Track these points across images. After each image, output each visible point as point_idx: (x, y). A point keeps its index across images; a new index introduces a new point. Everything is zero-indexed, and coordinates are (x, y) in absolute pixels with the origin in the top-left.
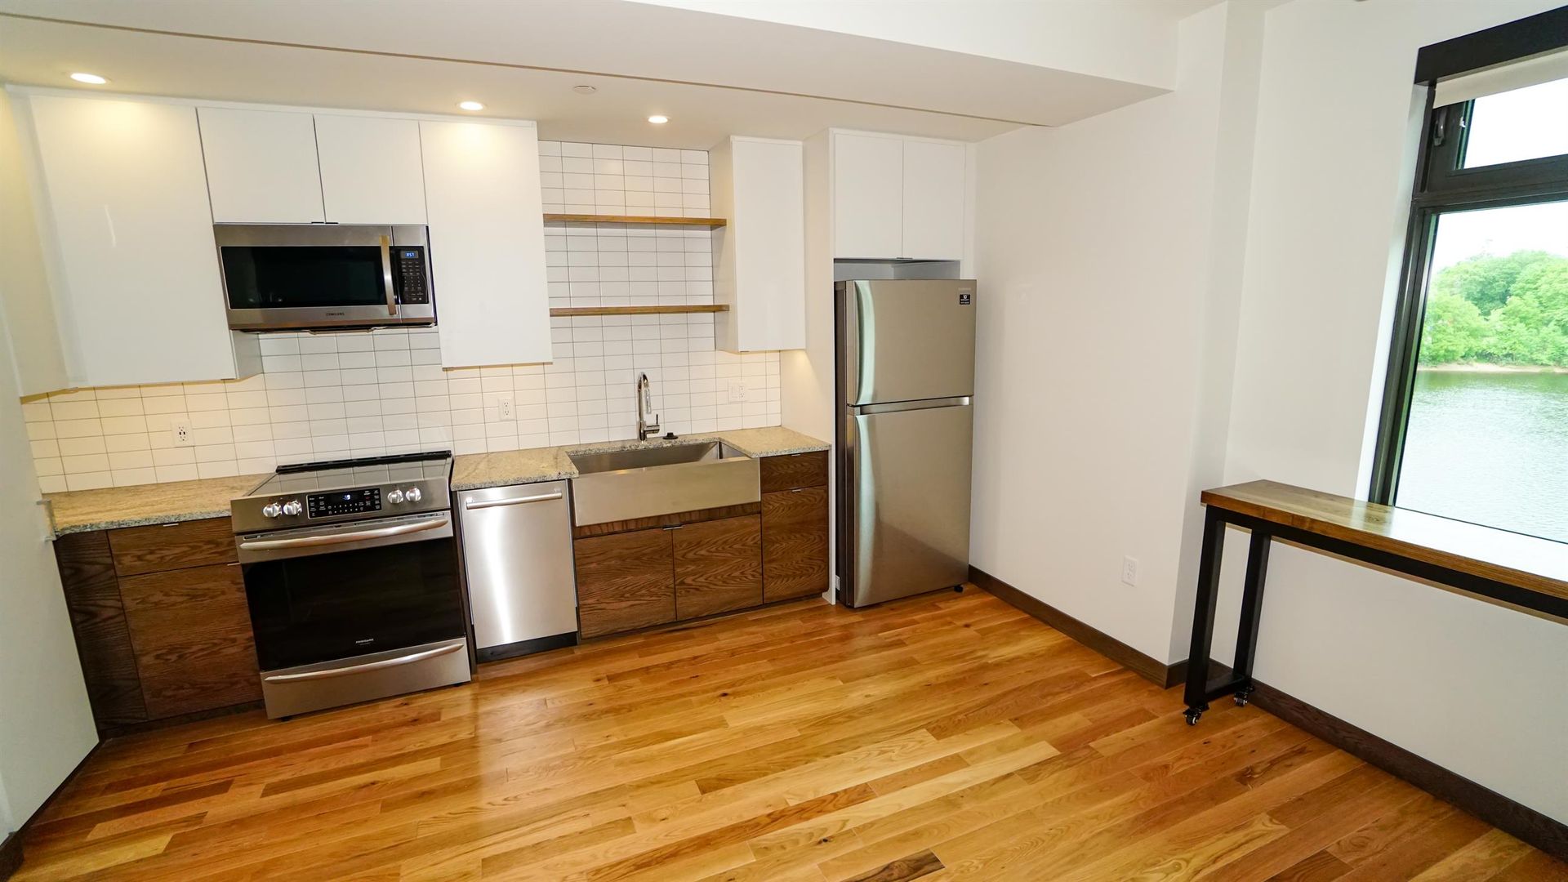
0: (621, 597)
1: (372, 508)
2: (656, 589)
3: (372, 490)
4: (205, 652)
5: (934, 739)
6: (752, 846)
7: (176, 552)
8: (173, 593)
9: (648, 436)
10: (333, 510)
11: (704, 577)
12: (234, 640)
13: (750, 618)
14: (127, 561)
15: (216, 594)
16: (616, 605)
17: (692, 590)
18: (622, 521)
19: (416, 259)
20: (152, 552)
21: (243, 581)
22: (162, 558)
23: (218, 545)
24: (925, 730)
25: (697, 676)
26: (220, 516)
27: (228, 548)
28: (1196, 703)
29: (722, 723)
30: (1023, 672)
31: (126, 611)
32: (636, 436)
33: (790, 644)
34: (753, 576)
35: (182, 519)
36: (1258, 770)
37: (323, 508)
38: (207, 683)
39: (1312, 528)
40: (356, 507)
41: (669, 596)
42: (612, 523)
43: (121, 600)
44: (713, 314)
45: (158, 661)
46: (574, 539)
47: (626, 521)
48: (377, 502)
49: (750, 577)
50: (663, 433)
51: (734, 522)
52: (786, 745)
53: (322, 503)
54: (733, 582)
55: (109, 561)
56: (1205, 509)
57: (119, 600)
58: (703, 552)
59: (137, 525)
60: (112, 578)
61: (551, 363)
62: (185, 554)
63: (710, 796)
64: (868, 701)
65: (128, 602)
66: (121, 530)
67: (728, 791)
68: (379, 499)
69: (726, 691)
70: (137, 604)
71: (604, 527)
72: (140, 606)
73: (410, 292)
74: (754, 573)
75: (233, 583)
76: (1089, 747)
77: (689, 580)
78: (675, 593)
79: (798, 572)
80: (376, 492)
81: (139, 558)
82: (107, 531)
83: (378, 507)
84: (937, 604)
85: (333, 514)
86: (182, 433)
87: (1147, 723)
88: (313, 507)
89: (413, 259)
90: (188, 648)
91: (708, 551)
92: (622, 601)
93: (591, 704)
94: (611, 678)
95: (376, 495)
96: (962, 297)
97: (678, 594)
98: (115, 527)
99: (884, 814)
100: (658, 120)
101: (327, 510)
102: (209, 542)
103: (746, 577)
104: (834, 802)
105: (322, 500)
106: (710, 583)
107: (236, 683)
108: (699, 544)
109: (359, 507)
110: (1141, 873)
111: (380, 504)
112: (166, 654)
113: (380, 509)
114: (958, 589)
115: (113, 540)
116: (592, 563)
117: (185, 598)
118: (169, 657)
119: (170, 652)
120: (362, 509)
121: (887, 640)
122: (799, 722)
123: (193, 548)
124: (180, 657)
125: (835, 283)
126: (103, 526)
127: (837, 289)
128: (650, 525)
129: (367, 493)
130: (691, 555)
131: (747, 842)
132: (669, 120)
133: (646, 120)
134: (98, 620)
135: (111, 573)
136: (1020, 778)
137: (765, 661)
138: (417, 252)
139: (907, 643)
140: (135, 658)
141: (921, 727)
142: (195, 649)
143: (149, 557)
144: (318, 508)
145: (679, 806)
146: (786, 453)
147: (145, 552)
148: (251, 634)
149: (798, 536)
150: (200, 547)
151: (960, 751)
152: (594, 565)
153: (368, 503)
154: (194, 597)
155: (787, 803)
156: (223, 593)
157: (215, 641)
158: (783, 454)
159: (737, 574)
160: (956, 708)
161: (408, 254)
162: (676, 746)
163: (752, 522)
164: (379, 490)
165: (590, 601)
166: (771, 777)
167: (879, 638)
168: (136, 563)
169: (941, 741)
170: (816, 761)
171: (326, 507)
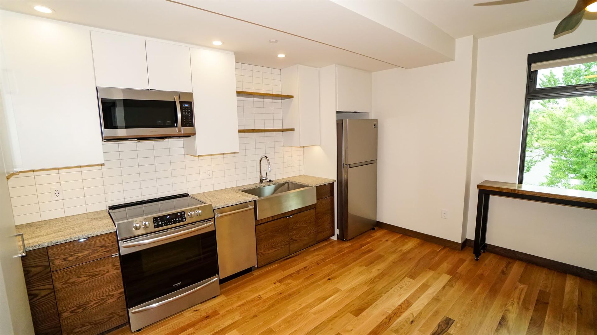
0: (272, 248)
1: (182, 221)
2: (283, 243)
3: (181, 213)
4: (97, 305)
5: (412, 280)
6: (391, 330)
7: (85, 254)
8: (82, 276)
9: (263, 181)
10: (165, 223)
11: (298, 236)
12: (112, 295)
13: (312, 250)
14: (57, 262)
15: (104, 273)
16: (271, 251)
17: (295, 241)
18: (272, 216)
19: (189, 108)
20: (72, 256)
21: (119, 264)
22: (77, 258)
23: (106, 247)
24: (407, 278)
25: (312, 275)
26: (109, 232)
27: (112, 248)
28: (477, 253)
29: (338, 290)
30: (417, 253)
31: (55, 290)
32: (259, 181)
33: (335, 257)
34: (313, 233)
35: (90, 236)
36: (505, 270)
37: (160, 223)
38: (98, 320)
39: (518, 192)
40: (173, 221)
41: (287, 245)
42: (269, 217)
43: (53, 284)
44: (282, 132)
45: (72, 314)
46: (256, 226)
47: (274, 216)
48: (184, 218)
49: (312, 233)
50: (268, 180)
51: (307, 212)
52: (368, 293)
53: (159, 221)
54: (307, 236)
55: (47, 264)
56: (478, 190)
57: (51, 285)
58: (298, 226)
59: (65, 242)
60: (48, 273)
61: (238, 153)
62: (89, 254)
63: (360, 317)
64: (380, 272)
65: (58, 285)
66: (56, 246)
67: (364, 313)
68: (185, 216)
69: (329, 277)
70: (62, 285)
71: (266, 220)
72: (65, 286)
73: (186, 122)
74: (314, 232)
75: (113, 266)
76: (457, 273)
77: (294, 238)
78: (289, 243)
79: (326, 229)
80: (183, 213)
81: (65, 259)
82: (47, 248)
83: (184, 220)
84: (371, 235)
85: (165, 225)
86: (57, 193)
87: (465, 263)
88: (155, 223)
89: (188, 107)
90: (89, 304)
91: (300, 225)
92: (272, 249)
93: (281, 293)
94: (280, 281)
95: (183, 214)
96: (374, 125)
97: (290, 244)
98: (53, 244)
99: (422, 308)
100: (281, 56)
101: (162, 224)
102: (102, 247)
103: (311, 234)
104: (402, 308)
105: (159, 219)
106: (300, 238)
107: (112, 317)
108: (297, 222)
109: (176, 221)
110: (506, 308)
111: (185, 219)
112: (77, 309)
113: (185, 221)
114: (373, 229)
115: (50, 252)
116: (262, 235)
117: (89, 277)
118: (78, 311)
119: (79, 308)
120: (177, 222)
121: (366, 250)
122: (365, 283)
123: (95, 250)
124: (84, 309)
125: (337, 120)
126: (46, 245)
127: (338, 122)
128: (282, 217)
129: (179, 214)
130: (294, 227)
131: (388, 330)
132: (285, 56)
133: (277, 56)
134: (39, 297)
135: (48, 270)
136: (448, 287)
137: (332, 264)
138: (189, 104)
139: (374, 249)
140: (59, 315)
141: (404, 277)
142: (92, 303)
143: (70, 258)
144: (158, 223)
145: (352, 323)
146: (324, 184)
147: (68, 256)
148: (123, 290)
149: (326, 215)
150: (97, 249)
151: (424, 282)
152: (263, 236)
153: (180, 219)
154: (93, 276)
155: (388, 313)
156: (108, 272)
157: (103, 298)
158: (323, 184)
159: (308, 233)
160: (409, 268)
161: (185, 105)
162: (330, 302)
163: (313, 211)
164: (184, 212)
165: (262, 251)
166: (374, 305)
167: (363, 249)
168: (63, 262)
169: (415, 280)
170: (383, 296)
171: (162, 222)
